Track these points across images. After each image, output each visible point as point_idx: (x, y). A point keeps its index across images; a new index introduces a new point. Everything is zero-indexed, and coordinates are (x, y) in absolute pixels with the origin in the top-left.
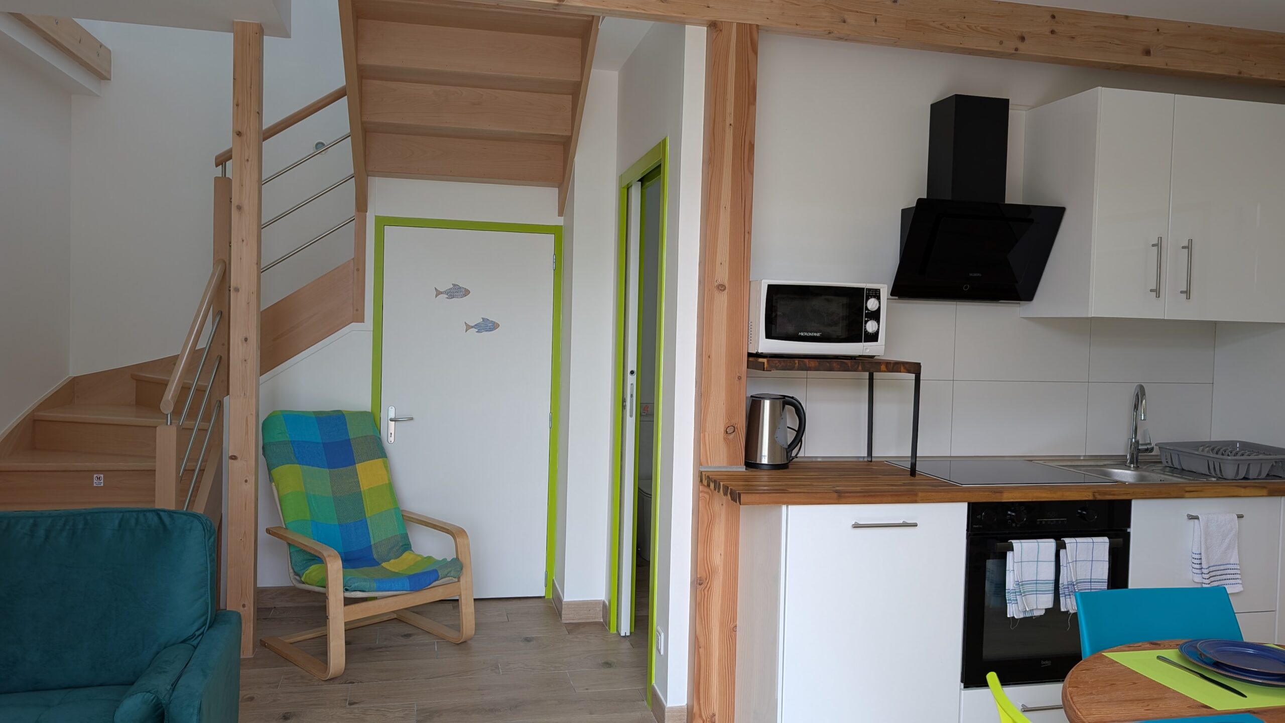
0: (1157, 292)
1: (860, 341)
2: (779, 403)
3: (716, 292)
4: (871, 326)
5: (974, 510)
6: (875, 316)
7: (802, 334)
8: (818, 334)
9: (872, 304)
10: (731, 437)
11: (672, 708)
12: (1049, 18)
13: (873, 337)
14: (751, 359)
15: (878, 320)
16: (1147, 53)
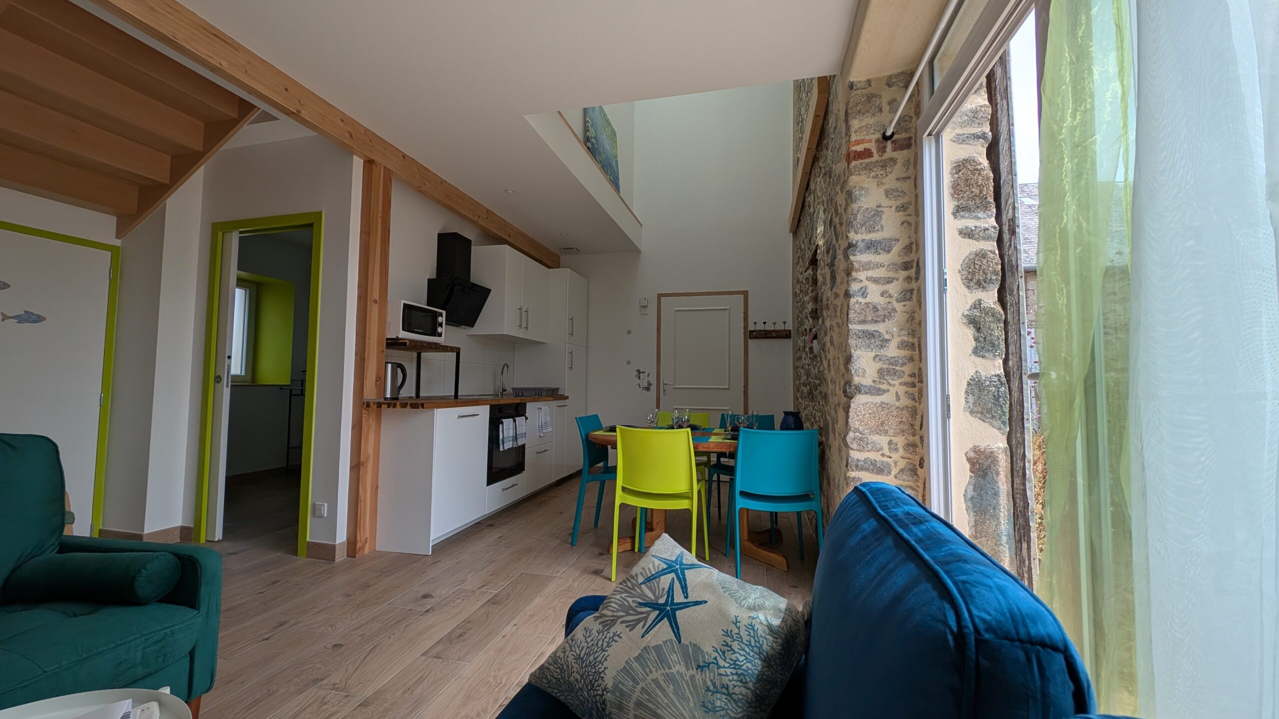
0: (520, 326)
1: (436, 336)
2: (396, 365)
3: (373, 303)
4: (439, 330)
5: (492, 408)
6: (441, 325)
7: (416, 330)
8: (421, 331)
9: (440, 319)
10: (378, 383)
11: (339, 544)
12: (485, 212)
13: (440, 335)
14: (389, 341)
15: (442, 326)
16: (510, 236)
